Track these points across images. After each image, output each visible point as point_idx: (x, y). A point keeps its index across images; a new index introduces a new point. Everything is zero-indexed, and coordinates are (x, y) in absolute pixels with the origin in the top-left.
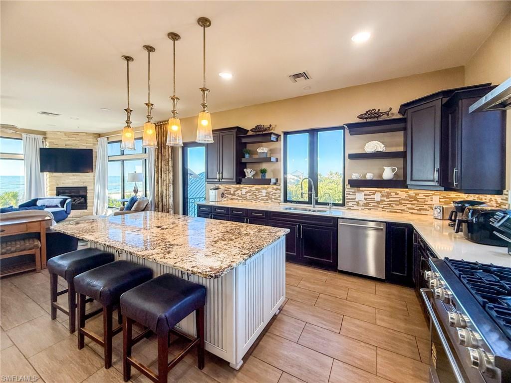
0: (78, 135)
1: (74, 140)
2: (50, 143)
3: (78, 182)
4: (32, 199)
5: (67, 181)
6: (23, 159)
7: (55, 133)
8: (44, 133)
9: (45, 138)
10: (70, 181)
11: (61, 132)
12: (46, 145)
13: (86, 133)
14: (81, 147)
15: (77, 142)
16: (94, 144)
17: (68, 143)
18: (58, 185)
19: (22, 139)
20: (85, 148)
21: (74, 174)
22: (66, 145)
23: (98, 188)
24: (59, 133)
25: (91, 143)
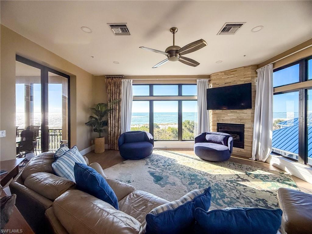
0: (236, 71)
1: (232, 77)
2: (213, 84)
3: (235, 119)
4: (202, 133)
5: (226, 118)
6: (197, 100)
7: (216, 74)
8: (209, 77)
9: (210, 81)
10: (228, 118)
11: (221, 72)
12: (210, 87)
13: (244, 67)
14: (239, 83)
15: (235, 79)
16: (252, 77)
17: (227, 81)
18: (218, 121)
19: (196, 84)
20: (243, 83)
21: (232, 110)
22: (225, 83)
23: (258, 128)
24: (220, 74)
25: (249, 77)
